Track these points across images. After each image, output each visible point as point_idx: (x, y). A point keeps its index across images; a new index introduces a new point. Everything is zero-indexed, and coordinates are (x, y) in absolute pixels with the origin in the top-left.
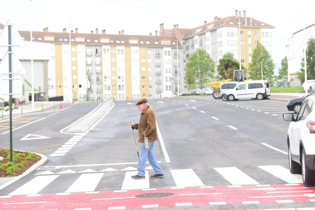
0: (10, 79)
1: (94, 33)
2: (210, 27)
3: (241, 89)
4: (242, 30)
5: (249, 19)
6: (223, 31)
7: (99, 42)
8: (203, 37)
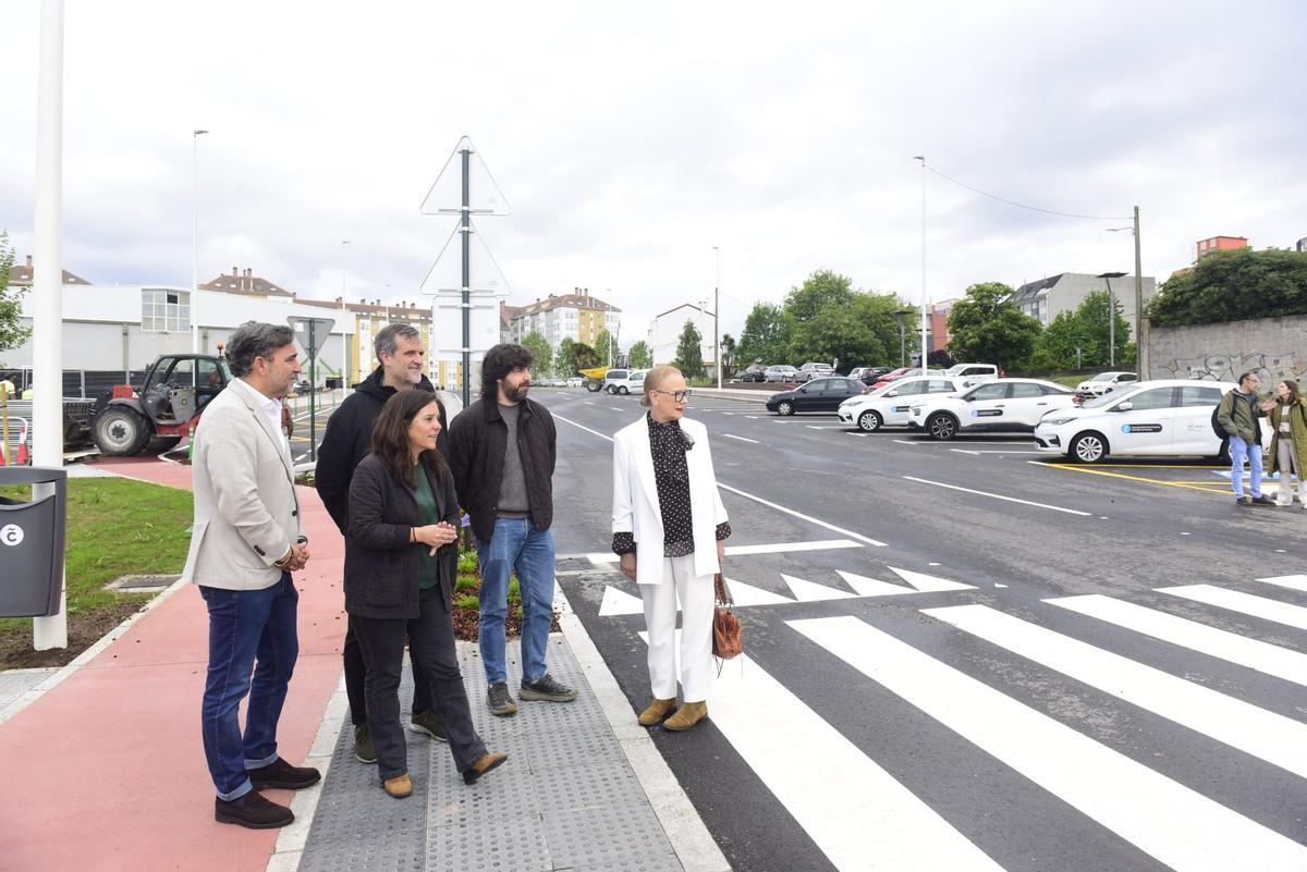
0: (466, 305)
1: (401, 306)
2: (544, 306)
3: (635, 379)
4: (583, 311)
5: (591, 299)
6: (562, 311)
7: (407, 318)
8: (536, 318)
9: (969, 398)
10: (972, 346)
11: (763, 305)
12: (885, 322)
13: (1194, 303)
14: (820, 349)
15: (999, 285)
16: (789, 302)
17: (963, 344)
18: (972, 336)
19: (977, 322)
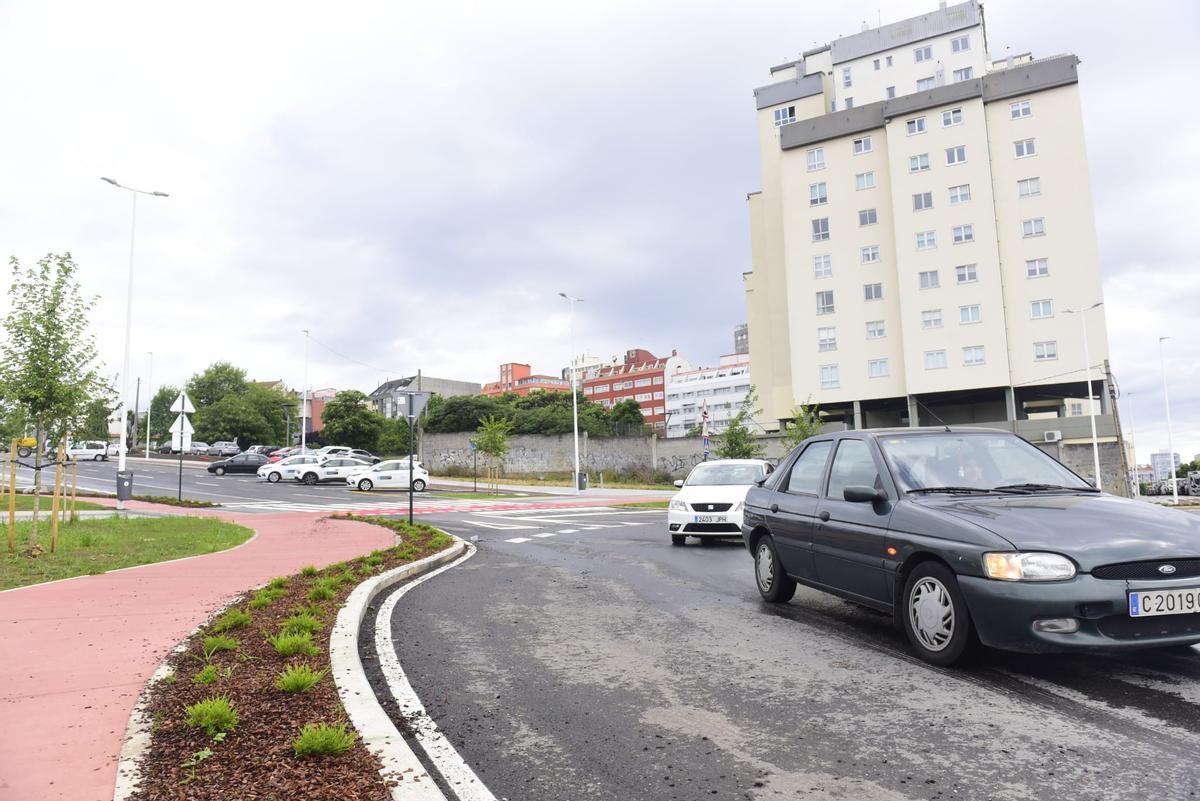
9: (323, 466)
10: (338, 433)
11: (168, 388)
12: (274, 409)
13: (443, 421)
14: (220, 429)
15: (357, 392)
16: (191, 386)
17: (331, 432)
18: (338, 427)
19: (342, 417)
